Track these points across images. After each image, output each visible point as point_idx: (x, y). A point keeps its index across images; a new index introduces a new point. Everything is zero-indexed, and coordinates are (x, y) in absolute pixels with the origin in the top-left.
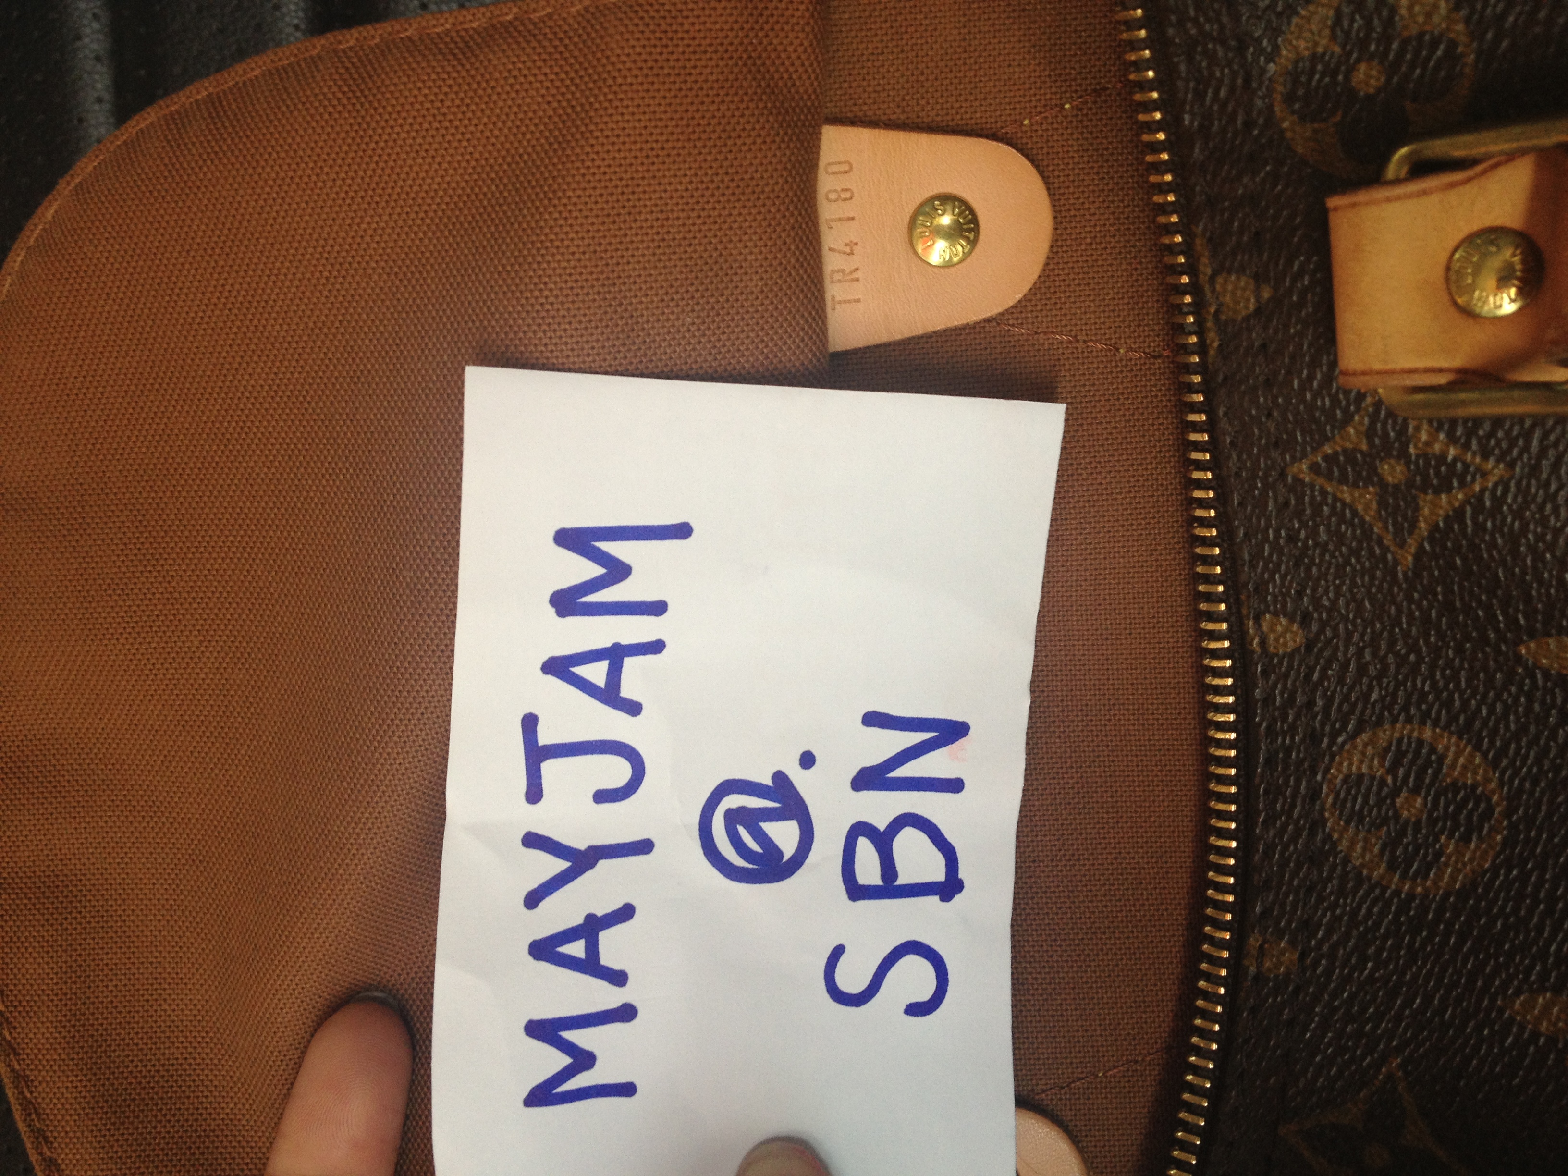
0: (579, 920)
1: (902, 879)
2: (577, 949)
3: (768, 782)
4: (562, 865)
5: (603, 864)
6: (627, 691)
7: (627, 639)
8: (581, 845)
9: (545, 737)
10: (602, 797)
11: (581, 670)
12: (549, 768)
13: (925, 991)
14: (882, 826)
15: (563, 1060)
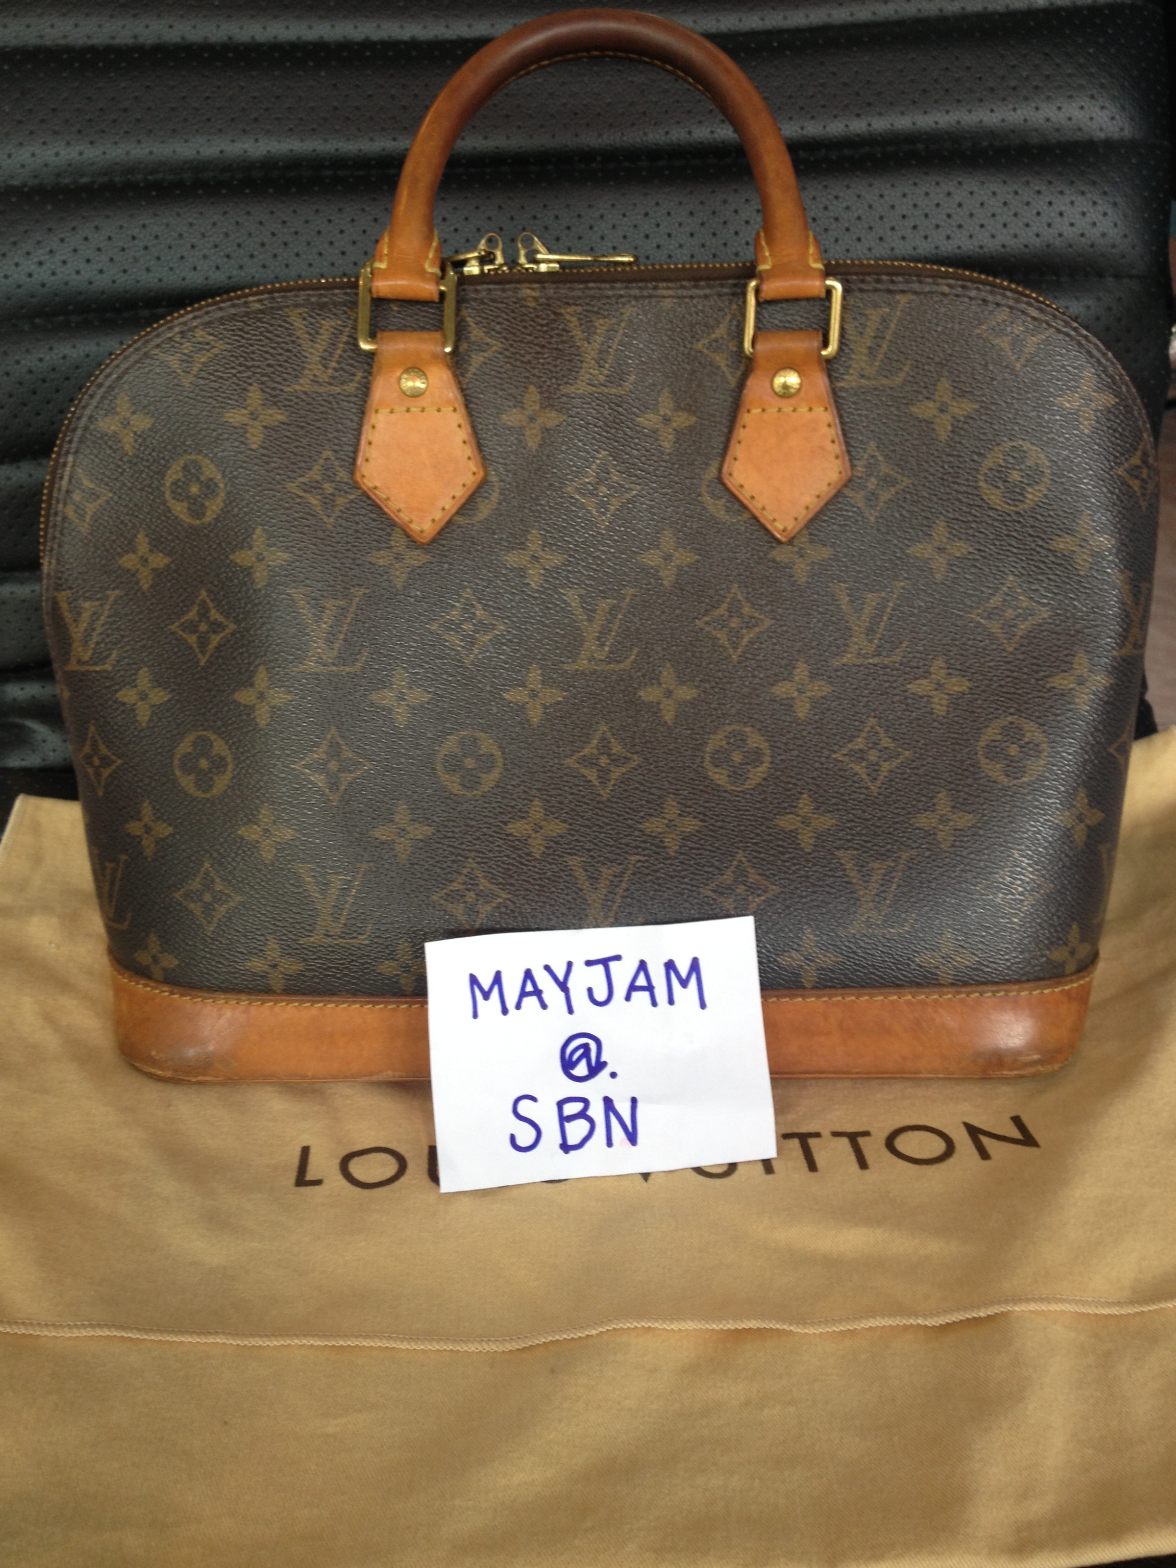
0: (540, 987)
1: (568, 1126)
2: (529, 988)
3: (603, 1059)
4: (561, 977)
5: (562, 995)
6: (635, 995)
7: (657, 992)
8: (570, 984)
9: (613, 965)
10: (590, 991)
11: (642, 976)
12: (600, 968)
13: (522, 1142)
14: (589, 1113)
15: (486, 987)
